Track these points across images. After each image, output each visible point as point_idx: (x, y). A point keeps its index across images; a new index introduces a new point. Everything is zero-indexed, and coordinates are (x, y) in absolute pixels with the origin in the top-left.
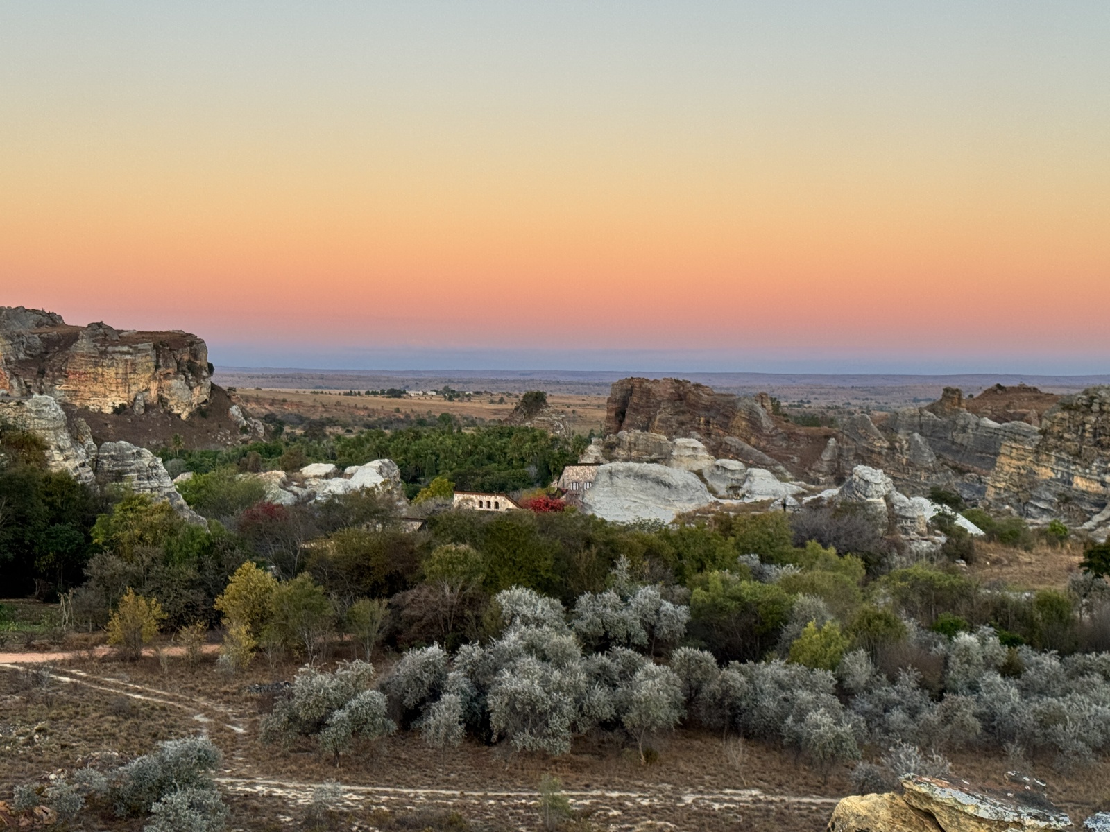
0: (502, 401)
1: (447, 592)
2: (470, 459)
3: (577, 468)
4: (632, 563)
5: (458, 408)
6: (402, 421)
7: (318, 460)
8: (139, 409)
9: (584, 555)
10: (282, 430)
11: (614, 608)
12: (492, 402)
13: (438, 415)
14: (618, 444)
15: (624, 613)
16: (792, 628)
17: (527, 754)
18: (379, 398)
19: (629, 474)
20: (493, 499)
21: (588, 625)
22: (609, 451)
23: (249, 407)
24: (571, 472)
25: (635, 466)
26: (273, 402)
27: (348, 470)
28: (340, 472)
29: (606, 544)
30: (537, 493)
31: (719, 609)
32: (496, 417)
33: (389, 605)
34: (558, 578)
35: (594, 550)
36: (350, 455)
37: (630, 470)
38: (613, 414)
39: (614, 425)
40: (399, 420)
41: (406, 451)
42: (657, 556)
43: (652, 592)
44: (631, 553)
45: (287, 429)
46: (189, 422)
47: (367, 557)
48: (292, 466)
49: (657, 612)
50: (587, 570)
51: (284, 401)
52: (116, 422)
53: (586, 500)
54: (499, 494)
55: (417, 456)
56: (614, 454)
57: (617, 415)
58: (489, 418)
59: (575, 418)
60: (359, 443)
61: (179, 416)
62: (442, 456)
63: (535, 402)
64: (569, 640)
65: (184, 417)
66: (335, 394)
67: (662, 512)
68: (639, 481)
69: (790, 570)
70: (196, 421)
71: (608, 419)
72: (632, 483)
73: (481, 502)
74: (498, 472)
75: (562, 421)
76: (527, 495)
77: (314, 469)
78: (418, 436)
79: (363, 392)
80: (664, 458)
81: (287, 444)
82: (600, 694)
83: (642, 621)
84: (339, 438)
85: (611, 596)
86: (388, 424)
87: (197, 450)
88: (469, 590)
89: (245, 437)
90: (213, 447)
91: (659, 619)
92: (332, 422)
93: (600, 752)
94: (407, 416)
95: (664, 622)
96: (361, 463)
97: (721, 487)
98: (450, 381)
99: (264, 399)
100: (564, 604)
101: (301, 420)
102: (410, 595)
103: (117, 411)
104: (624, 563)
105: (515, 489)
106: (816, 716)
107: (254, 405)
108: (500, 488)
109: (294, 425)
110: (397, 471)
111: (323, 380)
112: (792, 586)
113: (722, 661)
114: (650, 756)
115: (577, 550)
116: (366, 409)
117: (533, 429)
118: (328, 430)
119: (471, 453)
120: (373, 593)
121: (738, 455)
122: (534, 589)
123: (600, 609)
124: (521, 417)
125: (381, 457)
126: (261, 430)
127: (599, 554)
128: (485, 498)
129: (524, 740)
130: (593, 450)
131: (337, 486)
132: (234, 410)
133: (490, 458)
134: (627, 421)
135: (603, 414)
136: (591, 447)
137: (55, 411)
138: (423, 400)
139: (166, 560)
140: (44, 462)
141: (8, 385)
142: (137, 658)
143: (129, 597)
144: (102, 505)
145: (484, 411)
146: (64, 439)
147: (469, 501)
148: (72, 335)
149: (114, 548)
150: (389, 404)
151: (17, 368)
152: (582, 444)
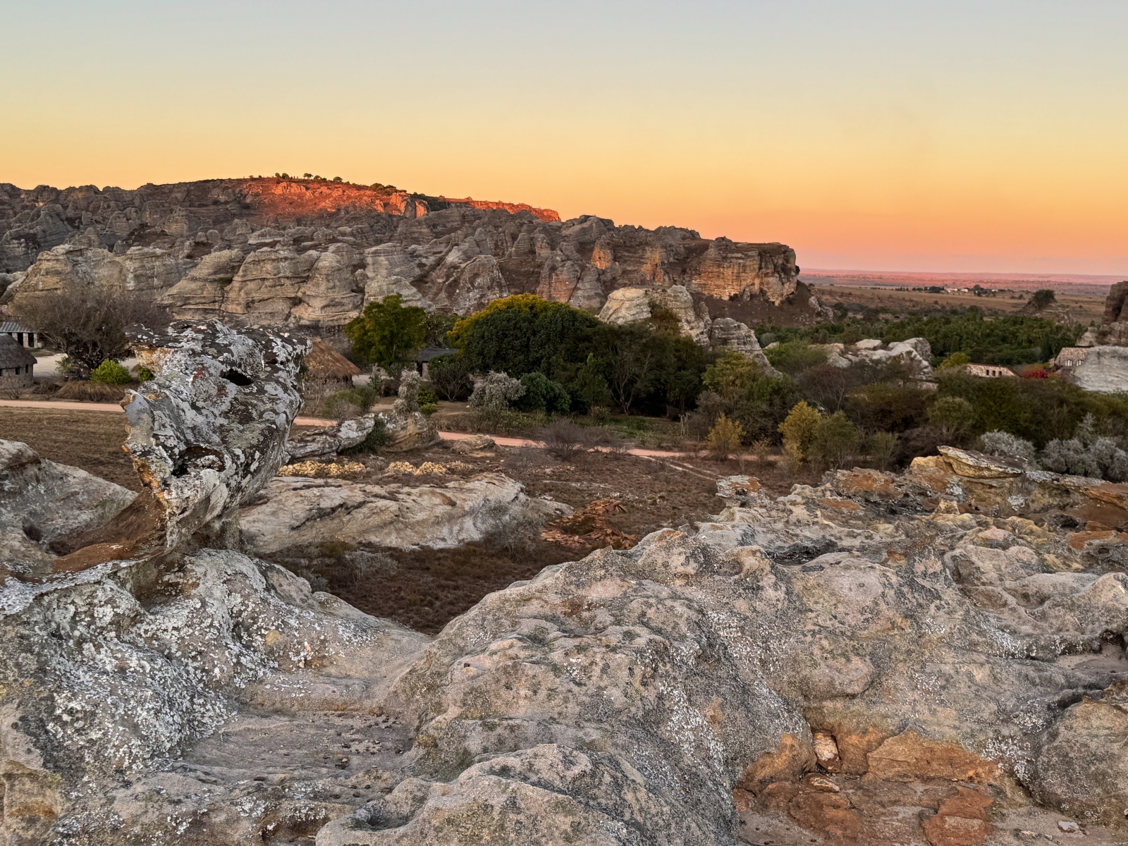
0: (1021, 297)
1: (944, 431)
2: (988, 340)
3: (1072, 349)
4: (1098, 419)
5: (983, 301)
6: (939, 311)
7: (870, 337)
8: (746, 298)
9: (1057, 411)
10: (846, 315)
11: (1076, 451)
12: (1013, 298)
13: (968, 307)
14: (1111, 332)
15: (1084, 456)
18: (923, 293)
19: (1114, 355)
20: (997, 369)
21: (1054, 462)
22: (1102, 337)
23: (824, 298)
24: (1066, 352)
25: (1121, 349)
26: (842, 295)
27: (891, 345)
28: (885, 346)
29: (1077, 404)
30: (1038, 366)
32: (1015, 310)
33: (900, 438)
34: (1034, 427)
35: (1065, 408)
36: (894, 334)
37: (1115, 352)
38: (1111, 309)
39: (1111, 318)
40: (936, 310)
41: (937, 332)
42: (1120, 416)
43: (1108, 442)
44: (1097, 412)
45: (850, 314)
46: (780, 308)
47: (889, 404)
48: (851, 340)
49: (1112, 457)
50: (1058, 422)
51: (850, 294)
52: (730, 307)
53: (1077, 374)
54: (1004, 366)
55: (945, 336)
56: (1106, 340)
57: (1114, 310)
58: (1009, 310)
59: (1081, 312)
60: (902, 326)
61: (773, 303)
62: (965, 337)
63: (1044, 297)
65: (777, 304)
66: (891, 290)
68: (1122, 361)
70: (785, 307)
71: (1106, 313)
72: (1116, 362)
73: (988, 372)
74: (1006, 350)
75: (1067, 313)
76: (1026, 368)
77: (865, 343)
78: (948, 322)
79: (910, 288)
81: (848, 325)
83: (1099, 463)
84: (887, 321)
85: (1075, 442)
86: (927, 313)
87: (784, 327)
88: (962, 431)
89: (819, 319)
90: (795, 326)
91: (1113, 462)
92: (884, 310)
94: (943, 307)
95: (1117, 464)
96: (901, 340)
98: (981, 281)
99: (836, 293)
100: (1034, 445)
101: (861, 308)
102: (916, 431)
103: (732, 298)
104: (1089, 419)
105: (1019, 363)
107: (828, 297)
108: (1006, 362)
109: (856, 312)
110: (928, 347)
111: (882, 279)
115: (1052, 408)
116: (911, 301)
117: (1042, 319)
118: (881, 316)
119: (988, 335)
120: (891, 429)
122: (1013, 433)
123: (1065, 452)
124: (1032, 309)
125: (916, 336)
126: (831, 314)
127: (1070, 412)
128: (991, 369)
130: (1089, 336)
131: (880, 354)
132: (813, 300)
133: (1004, 340)
134: (1122, 314)
135: (1103, 309)
136: (1087, 334)
137: (686, 296)
138: (957, 295)
139: (750, 397)
140: (677, 330)
141: (662, 279)
142: (724, 460)
143: (722, 420)
144: (712, 359)
145: (1006, 304)
146: (691, 315)
147: (978, 370)
148: (705, 245)
149: (716, 387)
150: (930, 298)
151: (668, 268)
152: (1080, 331)
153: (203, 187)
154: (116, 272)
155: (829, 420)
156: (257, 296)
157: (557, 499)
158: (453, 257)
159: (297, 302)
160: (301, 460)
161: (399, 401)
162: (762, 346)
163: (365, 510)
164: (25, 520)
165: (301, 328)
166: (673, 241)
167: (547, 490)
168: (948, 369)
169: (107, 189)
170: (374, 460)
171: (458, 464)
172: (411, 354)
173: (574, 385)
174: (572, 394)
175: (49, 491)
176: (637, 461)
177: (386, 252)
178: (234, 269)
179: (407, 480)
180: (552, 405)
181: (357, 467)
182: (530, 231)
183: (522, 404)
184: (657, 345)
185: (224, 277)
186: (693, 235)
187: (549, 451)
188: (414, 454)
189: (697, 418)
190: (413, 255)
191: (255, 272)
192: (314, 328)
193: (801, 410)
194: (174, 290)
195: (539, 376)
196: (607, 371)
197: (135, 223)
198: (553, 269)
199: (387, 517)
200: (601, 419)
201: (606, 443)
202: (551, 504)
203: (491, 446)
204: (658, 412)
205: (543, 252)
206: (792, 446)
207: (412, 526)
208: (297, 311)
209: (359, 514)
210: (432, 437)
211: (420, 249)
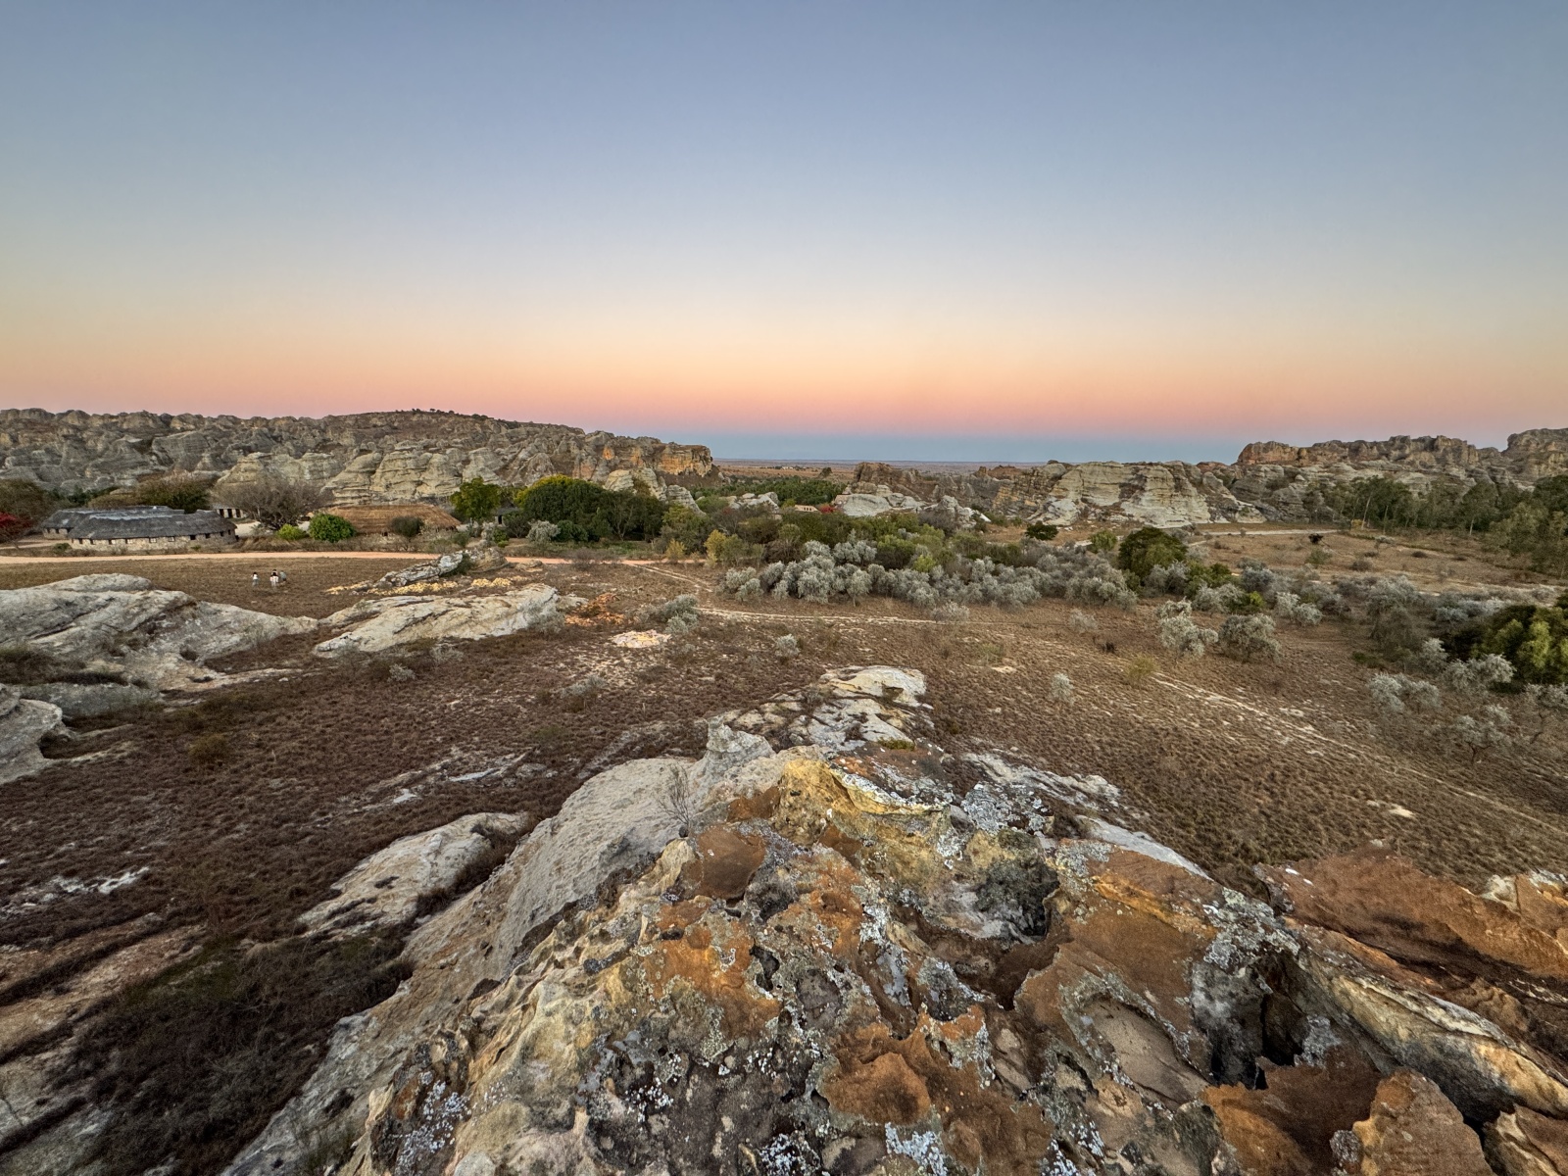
0: (816, 471)
1: (787, 542)
2: (803, 492)
3: (841, 496)
4: (857, 531)
5: (800, 473)
7: (749, 493)
8: (687, 474)
9: (839, 528)
10: (737, 481)
11: (849, 549)
12: (813, 471)
13: (793, 476)
14: (857, 487)
15: (852, 551)
16: (914, 557)
17: (812, 603)
18: (772, 470)
19: (860, 498)
20: (809, 507)
21: (838, 555)
22: (854, 489)
23: (725, 473)
24: (839, 497)
25: (863, 495)
26: (734, 471)
27: (759, 496)
28: (756, 497)
29: (848, 524)
30: (827, 505)
31: (886, 549)
32: (813, 477)
34: (829, 537)
35: (843, 526)
36: (760, 491)
37: (861, 496)
38: (856, 476)
39: (856, 480)
40: (779, 478)
41: (780, 489)
42: (866, 529)
43: (863, 543)
44: (856, 528)
45: (739, 481)
46: (704, 479)
47: (760, 528)
48: (739, 495)
49: (864, 550)
50: (840, 534)
51: (738, 471)
52: (678, 479)
53: (843, 508)
54: (812, 505)
55: (784, 491)
56: (856, 491)
57: (858, 476)
58: (811, 477)
59: (842, 477)
60: (764, 486)
62: (793, 491)
63: (827, 471)
64: (829, 561)
65: (702, 477)
66: (757, 468)
67: (871, 512)
68: (864, 501)
69: (916, 535)
70: (706, 478)
71: (854, 478)
72: (861, 502)
73: (804, 508)
74: (812, 497)
75: (838, 478)
76: (822, 506)
77: (747, 496)
78: (785, 484)
79: (766, 468)
80: (874, 493)
81: (738, 487)
82: (839, 581)
83: (858, 554)
84: (757, 484)
85: (848, 544)
86: (775, 480)
87: (706, 489)
88: (795, 541)
89: (724, 484)
90: (712, 488)
91: (865, 553)
92: (755, 479)
93: (840, 602)
94: (782, 476)
95: (867, 554)
96: (764, 494)
97: (894, 503)
98: (798, 464)
99: (731, 470)
100: (830, 547)
101: (744, 478)
102: (774, 543)
103: (678, 475)
104: (853, 532)
105: (818, 503)
106: (920, 591)
107: (727, 472)
108: (812, 503)
109: (741, 480)
110: (776, 497)
111: (752, 463)
112: (916, 541)
113: (887, 570)
114: (857, 604)
115: (836, 526)
116: (767, 473)
117: (826, 481)
118: (754, 481)
119: (803, 490)
120: (761, 542)
121: (902, 491)
122: (819, 541)
123: (843, 549)
124: (822, 477)
125: (771, 491)
126: (729, 481)
127: (845, 528)
128: (806, 507)
129: (810, 598)
130: (848, 489)
131: (754, 502)
132: (720, 474)
133: (810, 492)
134: (861, 478)
135: (852, 476)
137: (652, 474)
138: (788, 471)
139: (688, 528)
140: (648, 493)
141: (642, 464)
142: (676, 564)
143: (673, 541)
144: (667, 508)
145: (809, 474)
146: (656, 484)
147: (800, 508)
148: (663, 448)
149: (670, 524)
150: (775, 472)
151: (645, 459)
152: (844, 487)
153: (366, 417)
154: (296, 469)
155: (730, 539)
156: (393, 481)
157: (578, 595)
158: (522, 455)
159: (419, 483)
160: (414, 582)
161: (482, 541)
162: (695, 498)
163: (447, 616)
164: (182, 647)
165: (422, 499)
166: (648, 444)
167: (572, 590)
168: (786, 508)
169: (301, 419)
170: (463, 579)
171: (519, 578)
172: (493, 511)
173: (590, 526)
174: (589, 531)
175: (205, 624)
176: (627, 568)
177: (482, 453)
178: (376, 465)
179: (481, 592)
180: (577, 538)
181: (451, 585)
182: (568, 439)
183: (559, 538)
184: (637, 501)
185: (370, 471)
186: (657, 441)
187: (573, 566)
188: (491, 574)
189: (661, 540)
190: (498, 454)
191: (390, 467)
192: (432, 499)
193: (716, 536)
194: (336, 479)
195: (570, 523)
196: (610, 518)
197: (319, 438)
198: (581, 460)
199: (463, 619)
200: (607, 545)
201: (609, 558)
202: (573, 600)
203: (540, 565)
204: (640, 538)
205: (575, 451)
206: (711, 555)
207: (481, 623)
208: (419, 489)
209: (443, 620)
210: (502, 562)
211: (503, 451)
